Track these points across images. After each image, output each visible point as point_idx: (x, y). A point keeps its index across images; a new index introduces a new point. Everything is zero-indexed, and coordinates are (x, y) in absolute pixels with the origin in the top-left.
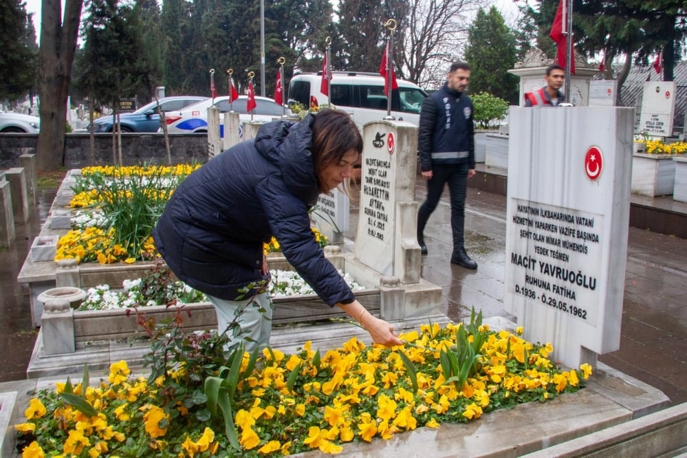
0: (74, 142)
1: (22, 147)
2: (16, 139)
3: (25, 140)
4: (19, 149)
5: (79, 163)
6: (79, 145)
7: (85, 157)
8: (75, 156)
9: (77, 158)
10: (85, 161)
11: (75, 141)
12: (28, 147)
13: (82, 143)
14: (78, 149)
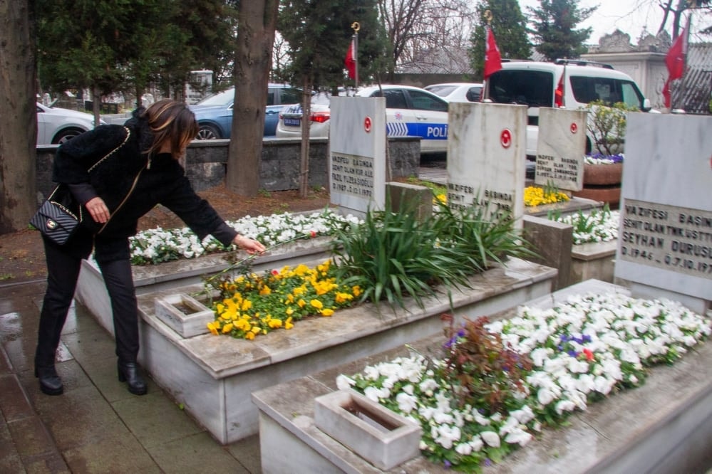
0: (269, 152)
1: (204, 162)
2: (198, 150)
3: (210, 151)
4: (200, 165)
5: (275, 182)
6: (275, 157)
7: (282, 174)
8: (270, 172)
9: (272, 175)
10: (282, 179)
11: (271, 150)
12: (213, 161)
13: (280, 154)
14: (274, 162)
